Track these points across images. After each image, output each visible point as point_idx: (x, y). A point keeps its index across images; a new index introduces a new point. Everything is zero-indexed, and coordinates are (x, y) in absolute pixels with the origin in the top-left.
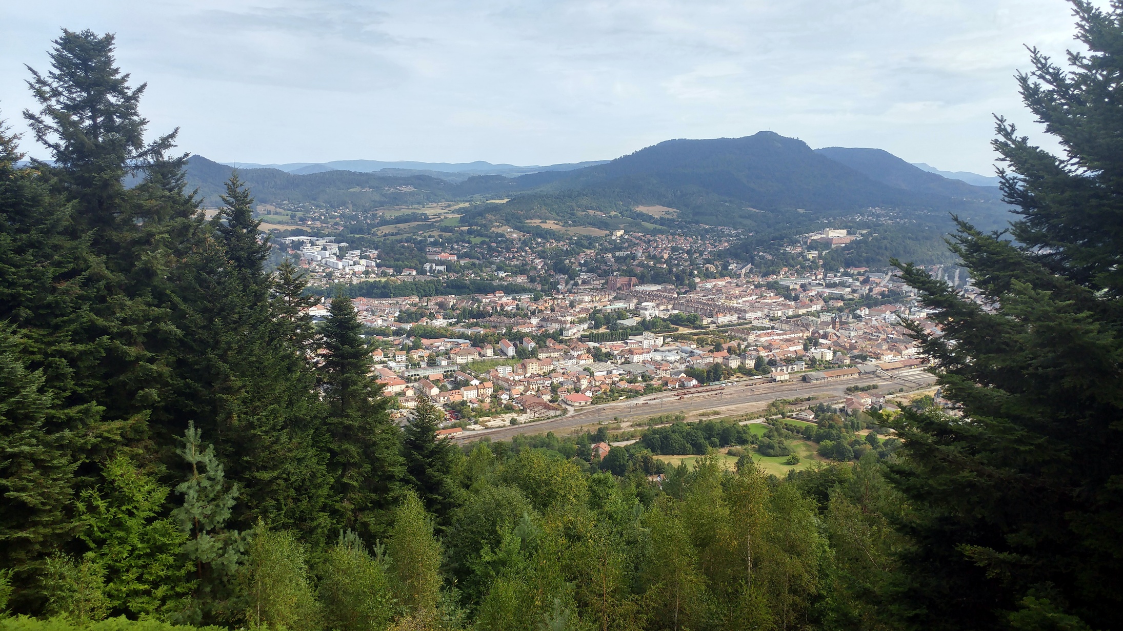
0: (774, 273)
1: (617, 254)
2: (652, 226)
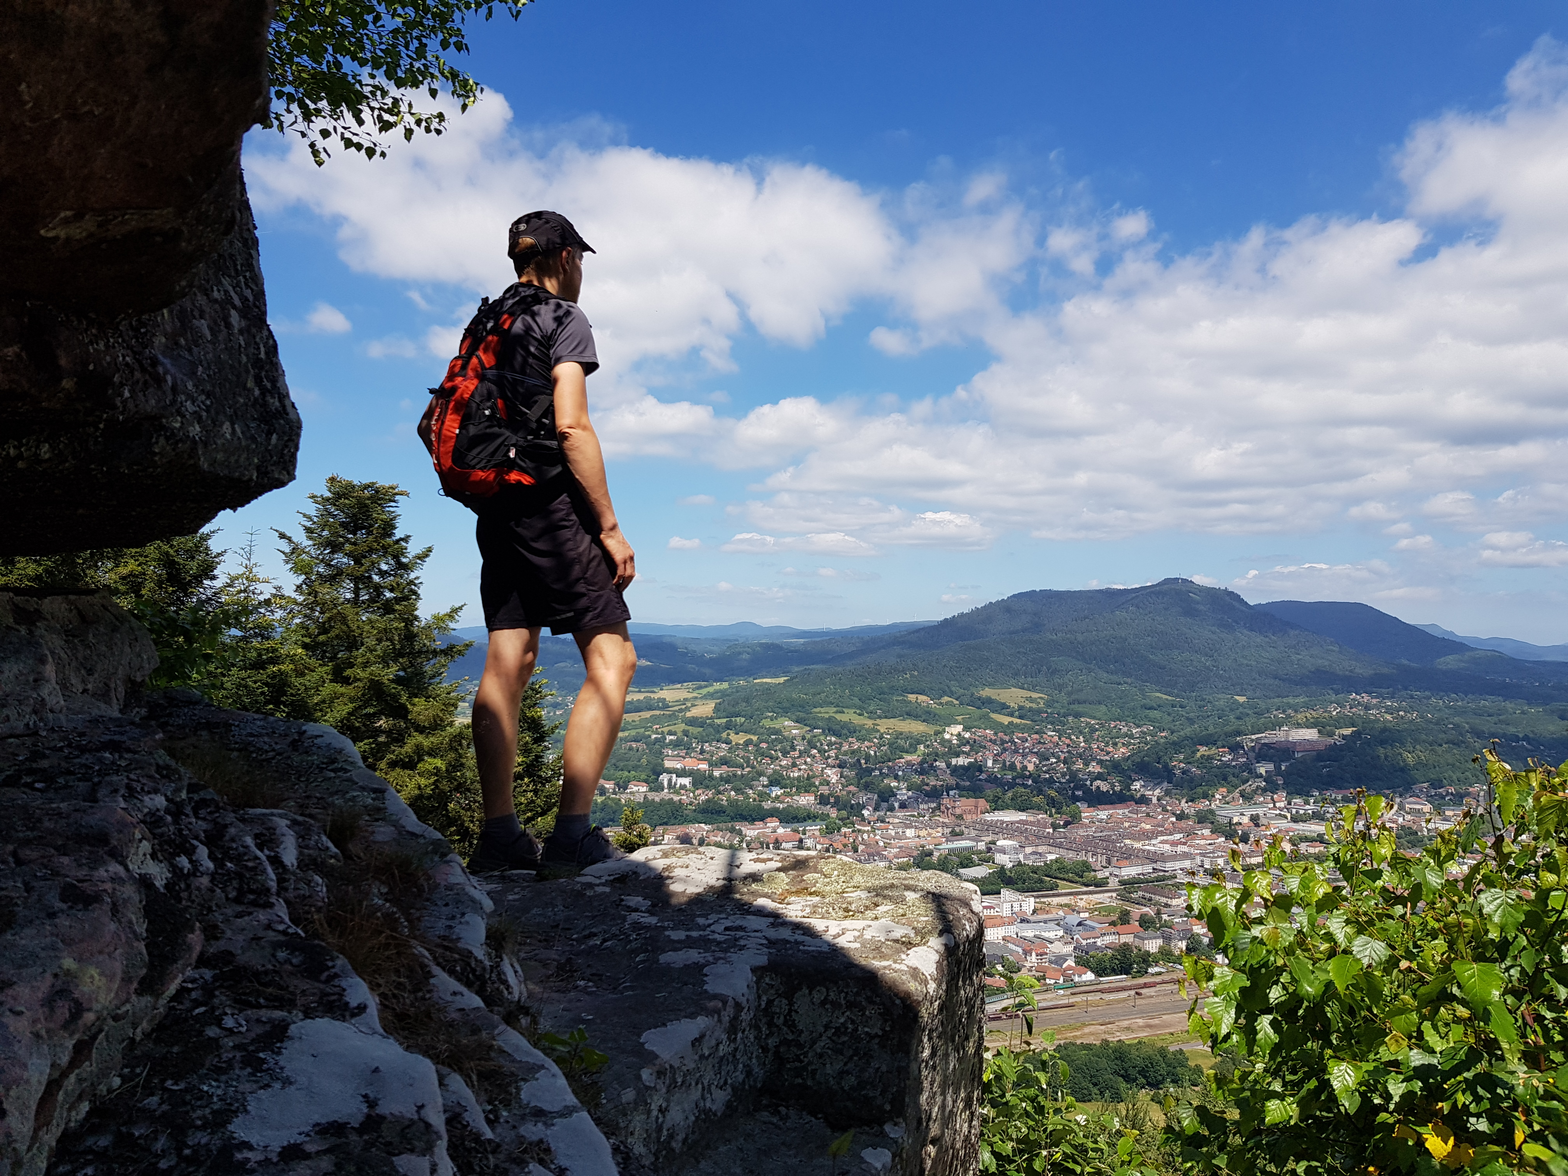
0: (1206, 796)
1: (954, 761)
2: (1006, 720)
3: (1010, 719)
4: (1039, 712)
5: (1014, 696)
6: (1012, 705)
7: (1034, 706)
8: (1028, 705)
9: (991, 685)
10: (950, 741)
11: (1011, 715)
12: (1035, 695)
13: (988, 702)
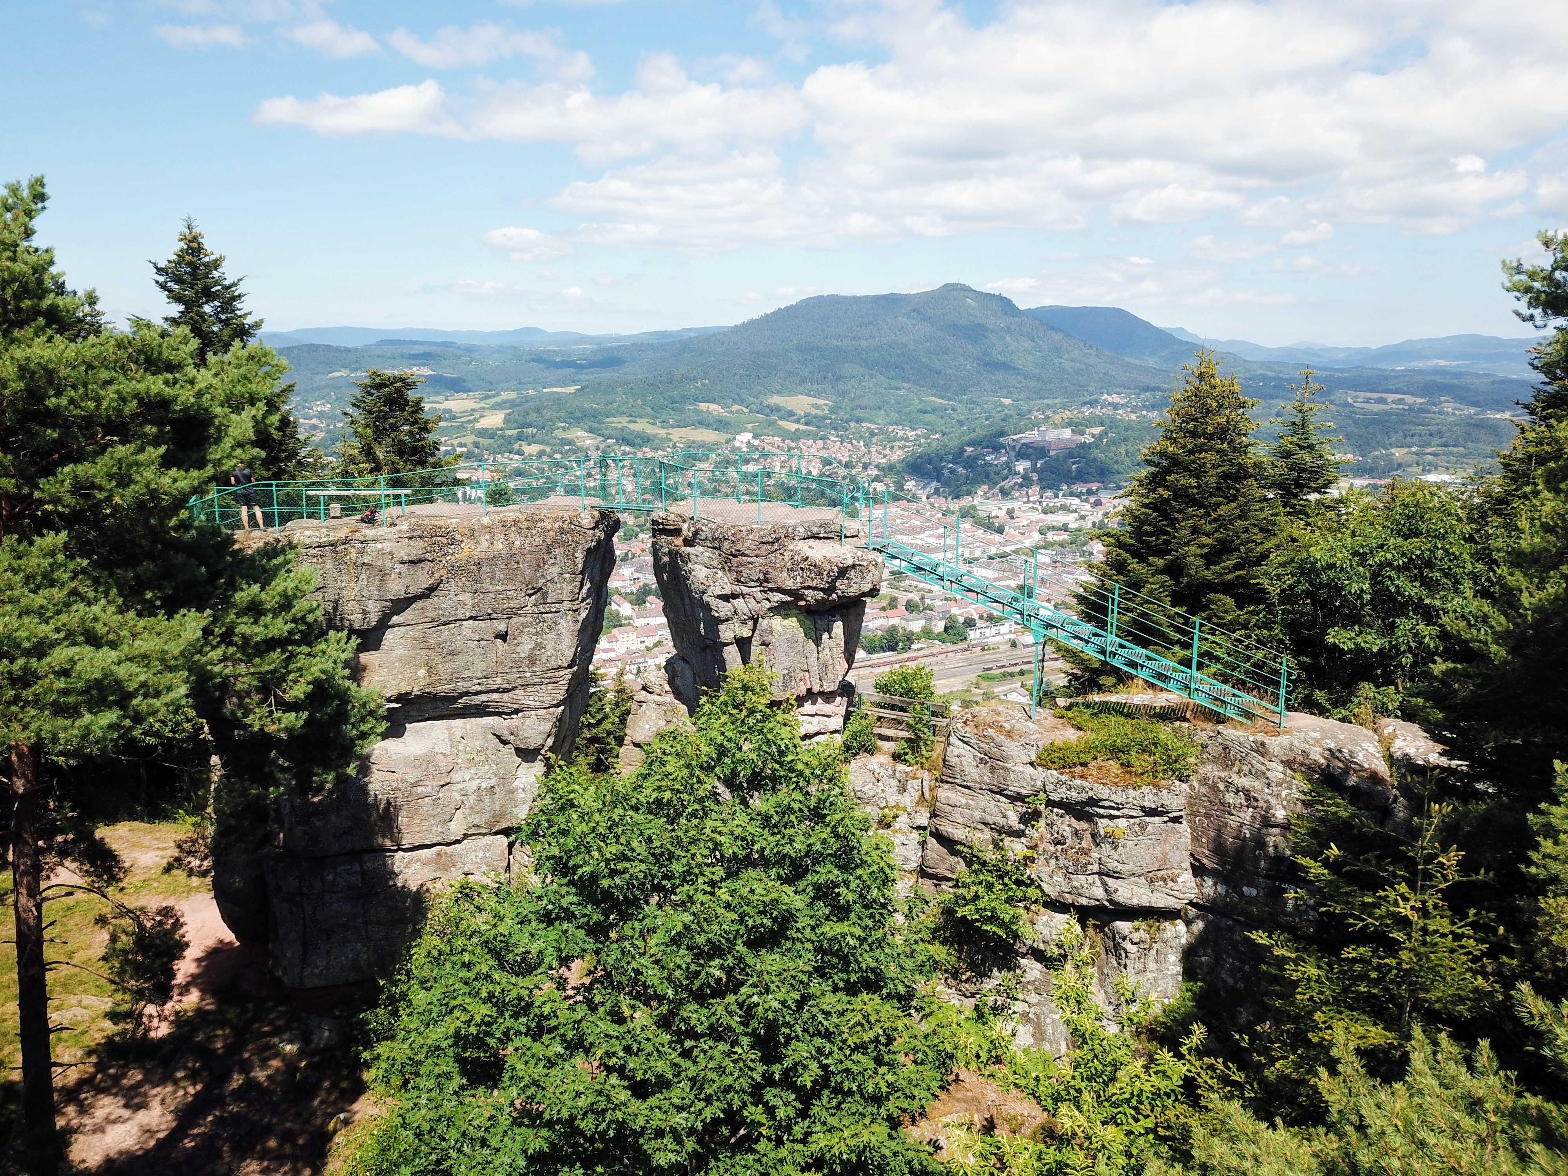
2: (792, 427)
3: (796, 426)
4: (824, 418)
5: (801, 403)
6: (799, 412)
7: (819, 412)
8: (814, 412)
9: (779, 393)
10: (740, 449)
11: (798, 421)
12: (820, 402)
13: (777, 409)
